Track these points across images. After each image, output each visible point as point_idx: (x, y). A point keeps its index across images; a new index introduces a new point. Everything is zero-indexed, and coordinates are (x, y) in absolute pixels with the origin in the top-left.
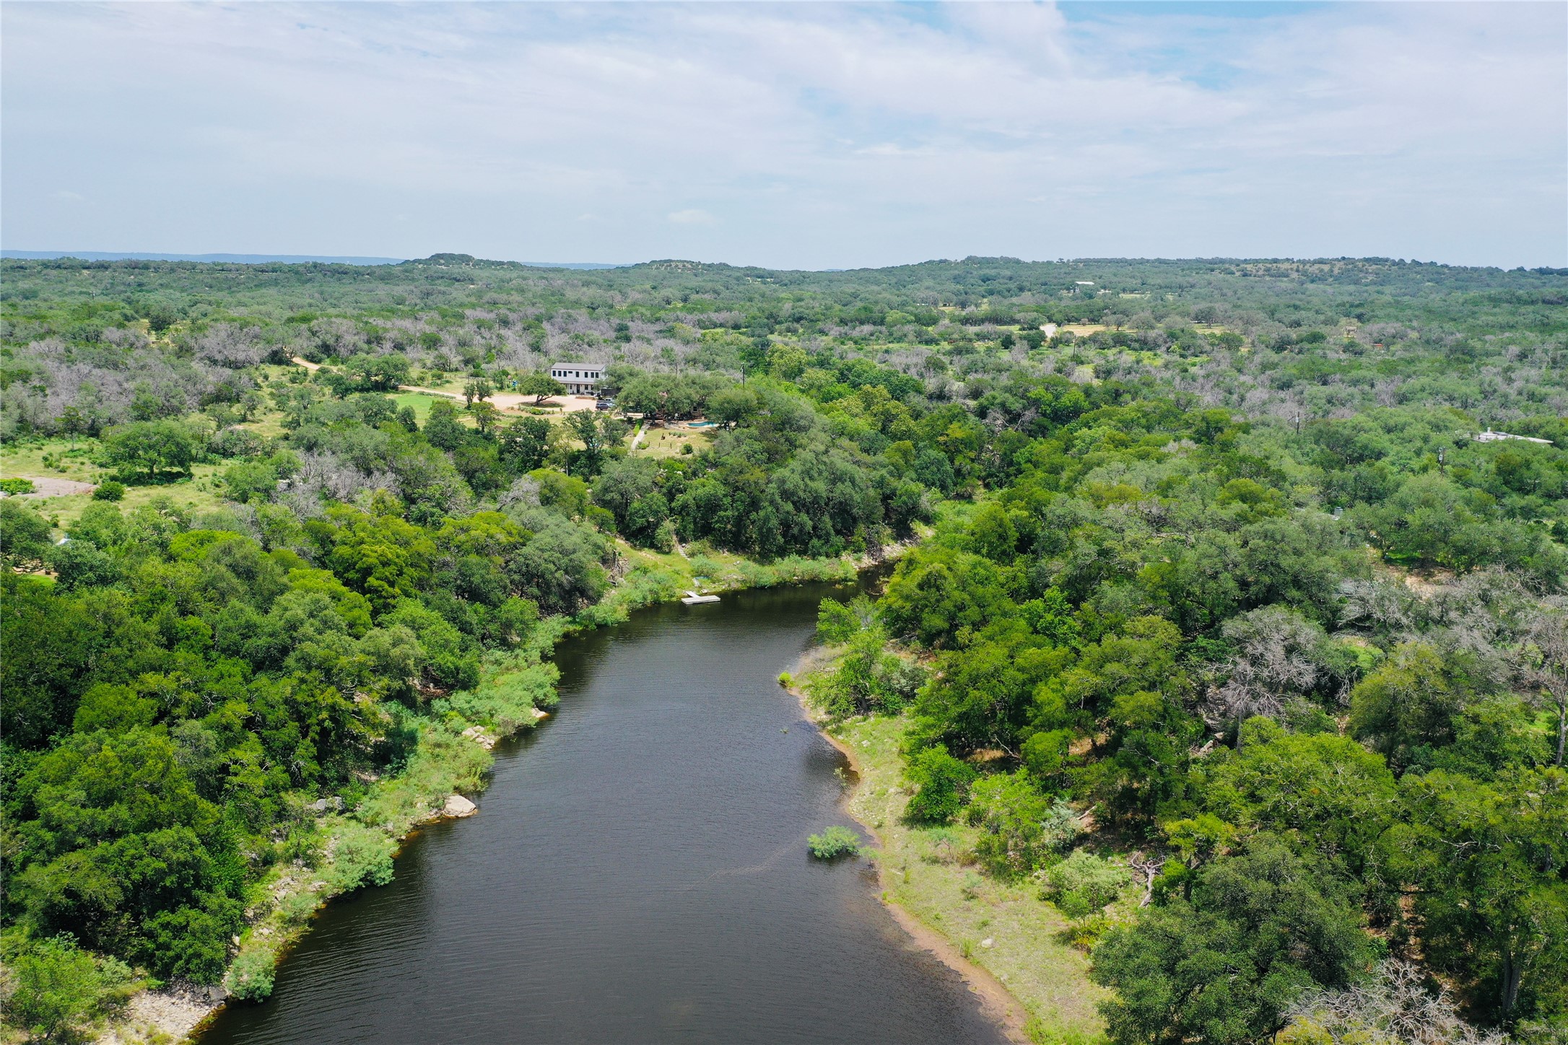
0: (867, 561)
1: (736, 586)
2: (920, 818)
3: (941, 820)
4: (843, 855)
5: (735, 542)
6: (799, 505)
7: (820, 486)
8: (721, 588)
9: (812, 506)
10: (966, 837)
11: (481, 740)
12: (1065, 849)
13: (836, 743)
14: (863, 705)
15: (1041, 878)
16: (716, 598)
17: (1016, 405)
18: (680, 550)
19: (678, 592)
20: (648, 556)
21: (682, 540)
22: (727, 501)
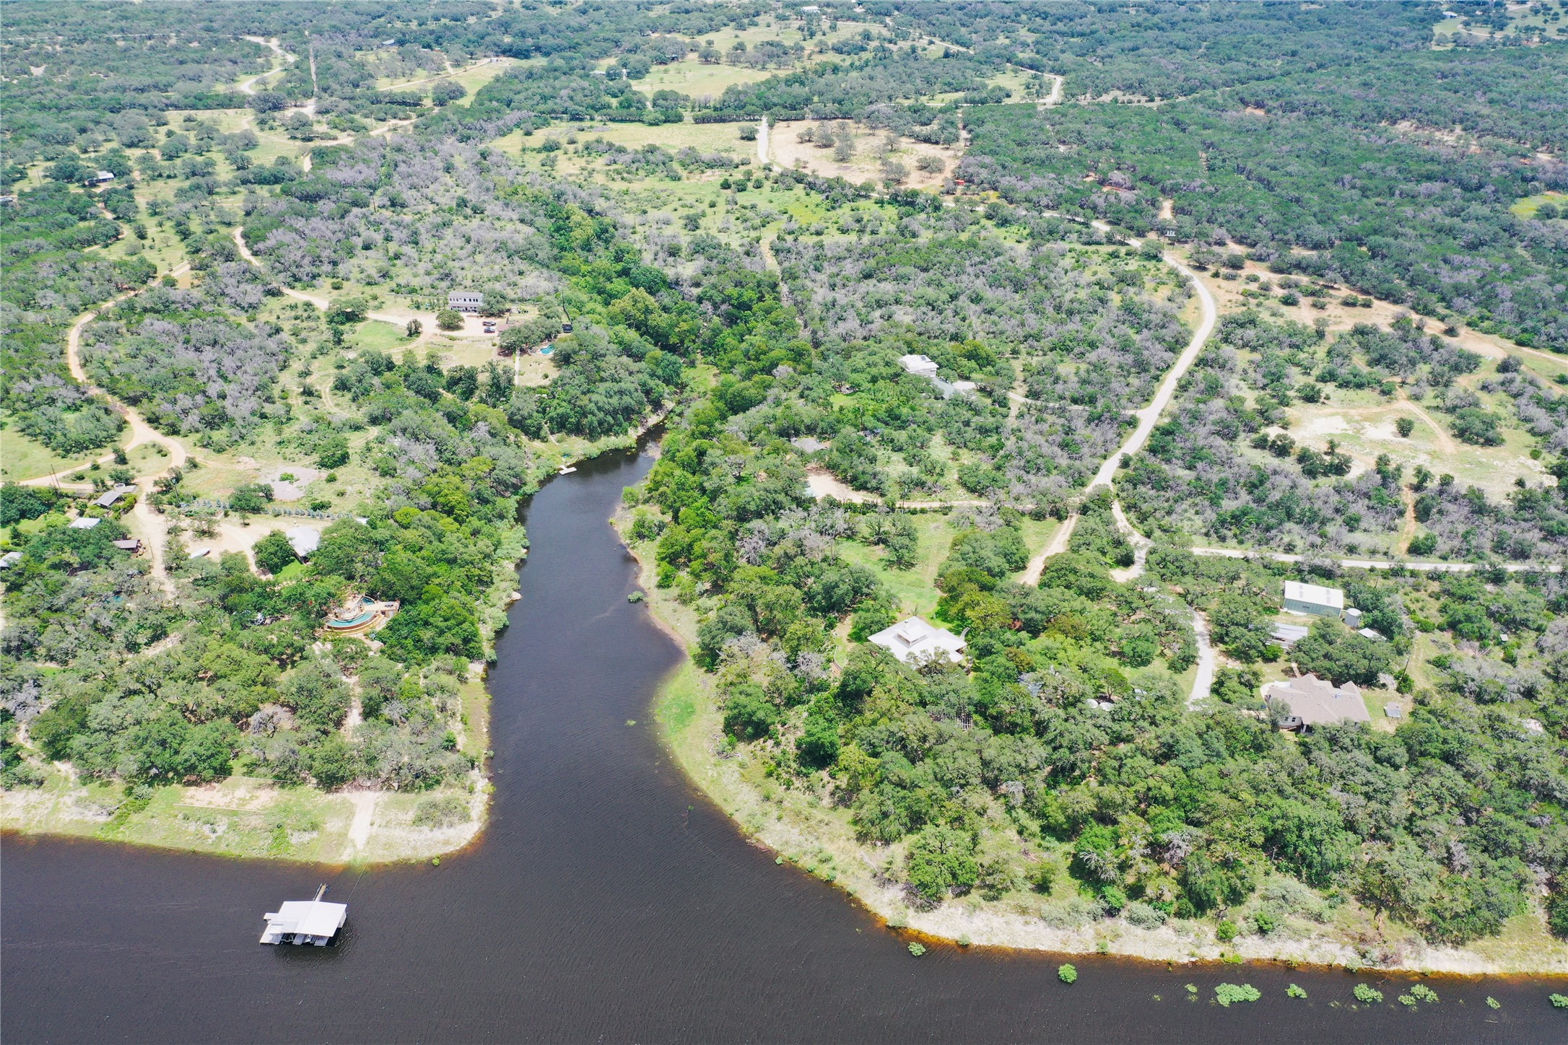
0: (641, 431)
1: (582, 458)
2: (660, 586)
3: (669, 586)
4: (639, 600)
5: (577, 430)
6: (607, 413)
7: (615, 401)
8: (574, 461)
9: (614, 413)
10: (674, 591)
11: (510, 566)
12: (701, 594)
13: (633, 553)
14: (641, 536)
15: (693, 606)
16: (573, 469)
17: (718, 300)
18: (552, 438)
19: (557, 467)
20: (537, 444)
21: (552, 433)
22: (572, 413)
